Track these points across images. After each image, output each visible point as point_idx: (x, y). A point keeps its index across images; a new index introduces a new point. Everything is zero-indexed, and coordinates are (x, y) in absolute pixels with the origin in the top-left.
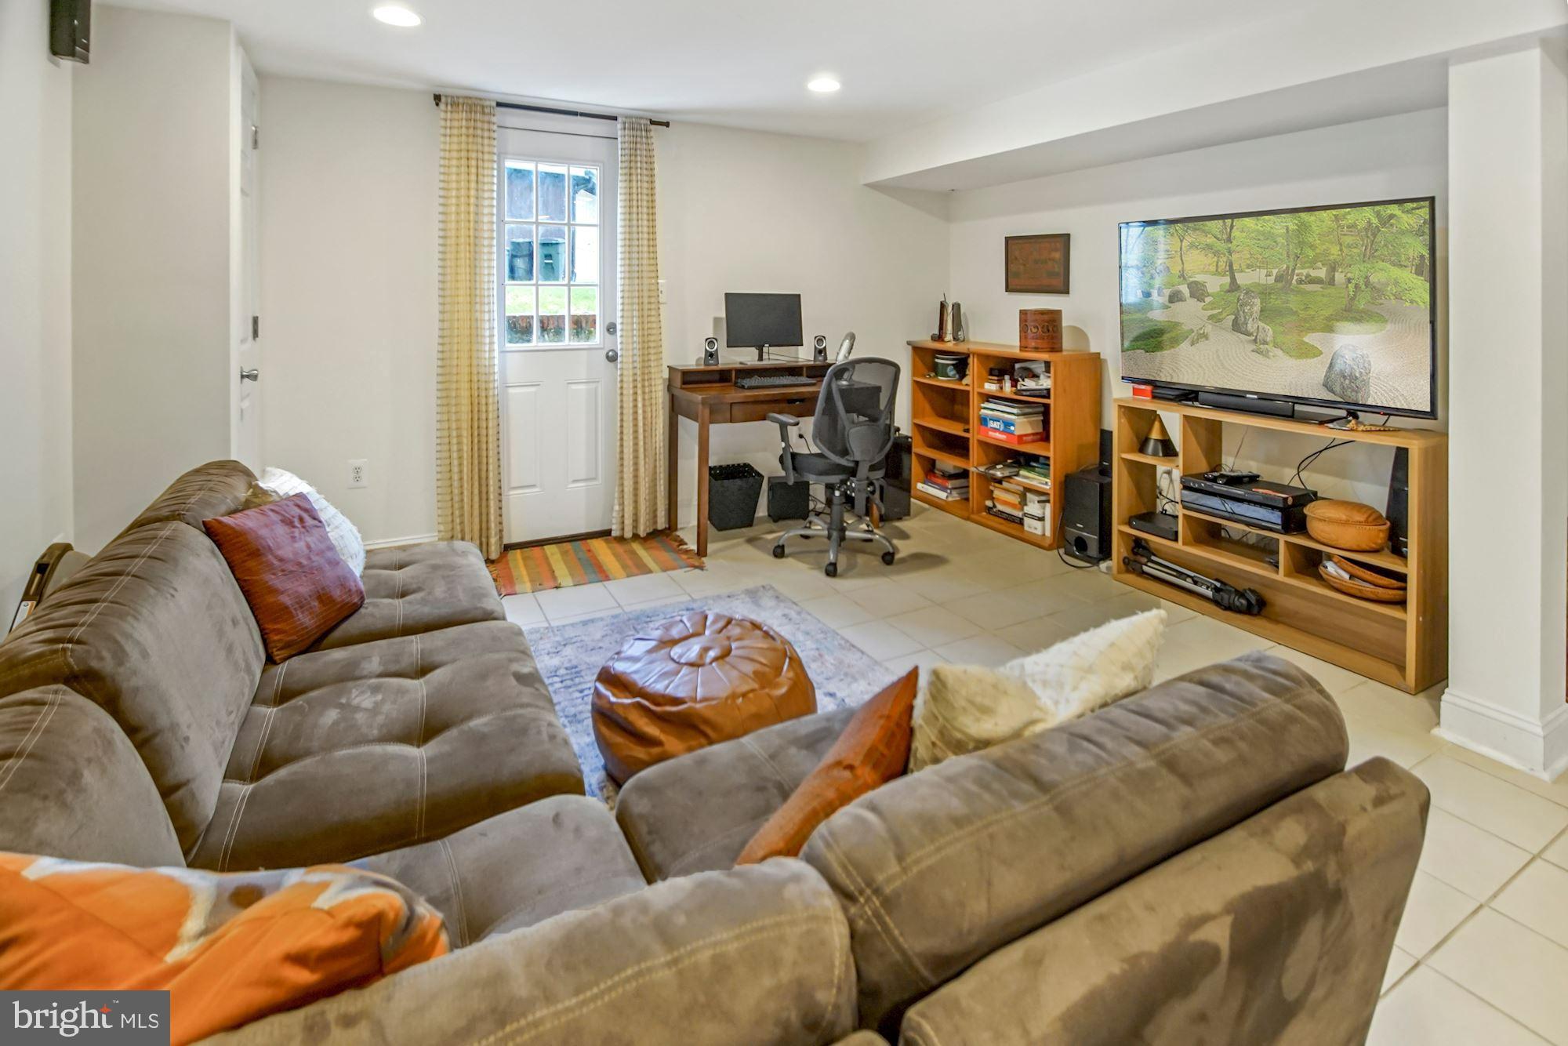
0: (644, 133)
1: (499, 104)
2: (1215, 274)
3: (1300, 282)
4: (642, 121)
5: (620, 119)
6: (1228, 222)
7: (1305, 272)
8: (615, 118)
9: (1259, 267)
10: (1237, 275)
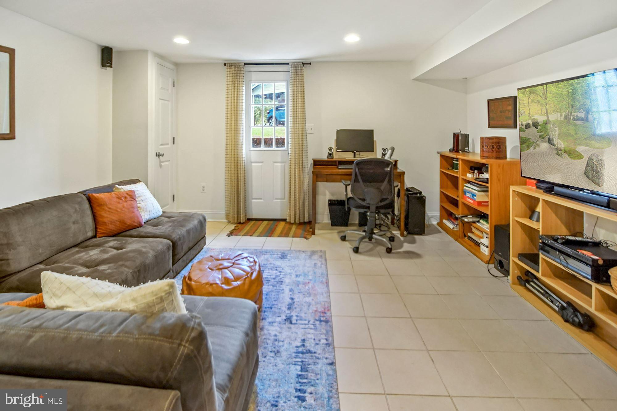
0: (300, 68)
1: (245, 64)
2: (541, 115)
3: (574, 119)
4: (299, 64)
5: (290, 64)
6: (545, 86)
7: (576, 114)
8: (288, 64)
9: (558, 112)
10: (549, 116)
